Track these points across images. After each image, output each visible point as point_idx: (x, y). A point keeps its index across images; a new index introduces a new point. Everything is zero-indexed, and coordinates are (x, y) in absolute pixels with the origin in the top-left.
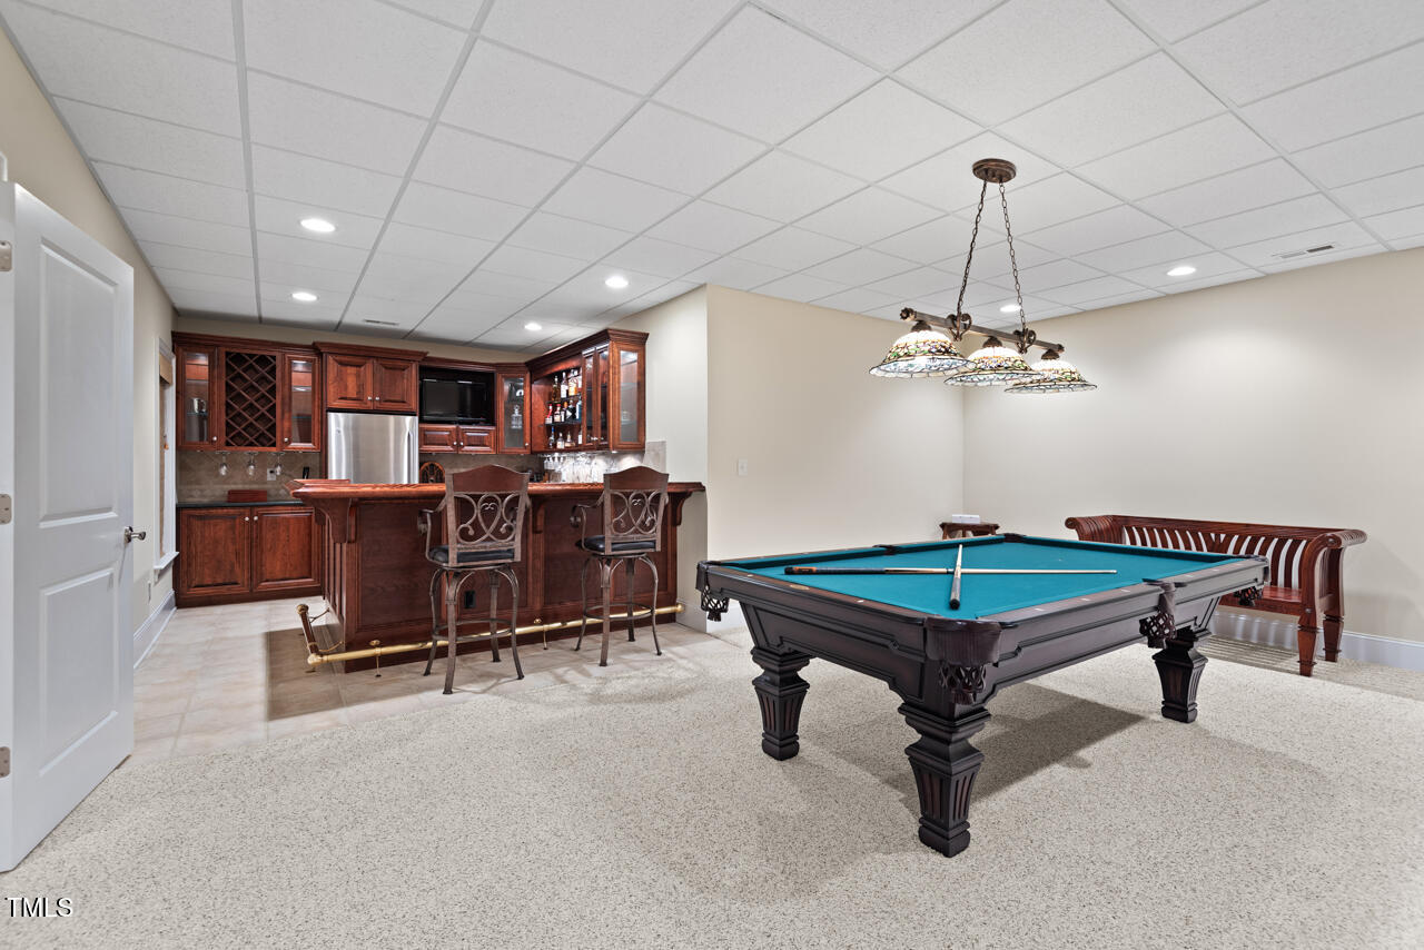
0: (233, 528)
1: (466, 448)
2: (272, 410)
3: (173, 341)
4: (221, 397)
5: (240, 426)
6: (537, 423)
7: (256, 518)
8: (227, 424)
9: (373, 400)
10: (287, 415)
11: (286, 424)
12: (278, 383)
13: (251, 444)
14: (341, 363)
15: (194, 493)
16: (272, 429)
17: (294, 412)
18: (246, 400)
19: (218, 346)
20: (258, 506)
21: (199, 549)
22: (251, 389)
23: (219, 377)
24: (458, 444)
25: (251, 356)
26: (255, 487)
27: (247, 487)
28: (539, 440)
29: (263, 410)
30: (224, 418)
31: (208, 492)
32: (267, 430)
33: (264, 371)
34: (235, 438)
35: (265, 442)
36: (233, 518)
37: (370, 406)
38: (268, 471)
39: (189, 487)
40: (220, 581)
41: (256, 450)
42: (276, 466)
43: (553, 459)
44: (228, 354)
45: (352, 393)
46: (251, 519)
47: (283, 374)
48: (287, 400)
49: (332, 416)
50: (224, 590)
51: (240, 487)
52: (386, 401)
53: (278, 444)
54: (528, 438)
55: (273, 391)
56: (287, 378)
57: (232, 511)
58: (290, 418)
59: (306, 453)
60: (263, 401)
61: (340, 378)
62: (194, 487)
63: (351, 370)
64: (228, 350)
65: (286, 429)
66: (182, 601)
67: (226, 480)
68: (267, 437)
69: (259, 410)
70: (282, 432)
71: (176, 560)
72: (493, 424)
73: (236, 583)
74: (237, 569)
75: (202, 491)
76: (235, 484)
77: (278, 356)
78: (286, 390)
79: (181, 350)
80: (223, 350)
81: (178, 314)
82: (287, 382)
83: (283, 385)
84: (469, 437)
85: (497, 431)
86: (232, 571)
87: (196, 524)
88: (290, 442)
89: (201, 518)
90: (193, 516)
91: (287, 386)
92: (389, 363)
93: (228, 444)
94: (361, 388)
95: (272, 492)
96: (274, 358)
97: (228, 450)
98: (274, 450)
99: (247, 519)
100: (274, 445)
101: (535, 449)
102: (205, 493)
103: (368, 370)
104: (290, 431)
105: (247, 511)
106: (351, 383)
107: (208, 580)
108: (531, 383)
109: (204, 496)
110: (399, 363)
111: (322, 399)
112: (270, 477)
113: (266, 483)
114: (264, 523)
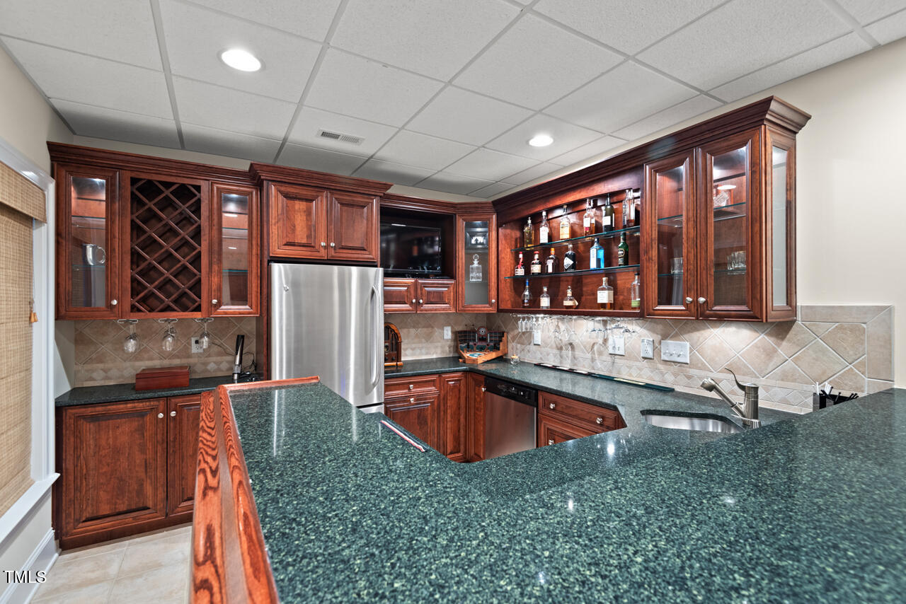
0: (141, 430)
1: (426, 306)
2: (197, 260)
3: (52, 158)
4: (124, 241)
5: (151, 283)
6: (506, 274)
7: (173, 414)
8: (133, 280)
9: (326, 248)
10: (215, 267)
11: (215, 280)
12: (204, 222)
13: (168, 309)
14: (287, 196)
15: (95, 375)
16: (196, 287)
17: (226, 265)
18: (161, 246)
19: (120, 168)
20: (174, 396)
21: (92, 464)
22: (168, 232)
23: (122, 215)
24: (418, 302)
25: (168, 185)
26: (177, 362)
27: (166, 363)
28: (507, 293)
29: (184, 261)
30: (128, 273)
31: (114, 373)
32: (190, 289)
33: (185, 208)
34: (143, 300)
35: (189, 304)
36: (141, 414)
37: (323, 254)
38: (193, 340)
39: (88, 367)
40: (122, 508)
41: (177, 315)
42: (202, 336)
43: (537, 319)
44: (134, 181)
45: (301, 237)
46: (167, 414)
47: (211, 210)
48: (216, 248)
49: (277, 268)
50: (129, 521)
51: (157, 363)
52: (343, 248)
53: (204, 306)
54: (493, 292)
55: (197, 235)
56: (215, 217)
57: (139, 405)
58: (220, 272)
59: (240, 318)
60: (185, 249)
61: (288, 216)
62: (95, 366)
63: (300, 206)
64: (134, 175)
65: (214, 287)
66: (66, 542)
67: (136, 356)
68: (189, 299)
69: (179, 261)
70: (210, 290)
71: (57, 486)
72: (452, 277)
73: (146, 508)
74: (149, 489)
75: (105, 371)
76: (151, 359)
77: (205, 186)
78: (215, 233)
79: (63, 173)
80: (128, 175)
81: (62, 119)
82: (215, 221)
83: (211, 226)
84: (429, 292)
85: (456, 285)
86: (140, 492)
87: (88, 428)
88: (219, 304)
89: (94, 418)
90: (84, 417)
91: (215, 228)
92: (347, 198)
93: (134, 309)
94: (311, 230)
95: (199, 368)
96: (198, 188)
97: (135, 317)
98: (198, 315)
99: (161, 416)
100: (198, 309)
101: (502, 307)
102: (110, 374)
103: (320, 205)
104: (220, 289)
105: (162, 404)
106: (300, 221)
107: (105, 509)
108: (499, 226)
109: (107, 378)
110: (359, 199)
111: (262, 244)
112: (194, 349)
113: (189, 356)
114: (185, 419)
